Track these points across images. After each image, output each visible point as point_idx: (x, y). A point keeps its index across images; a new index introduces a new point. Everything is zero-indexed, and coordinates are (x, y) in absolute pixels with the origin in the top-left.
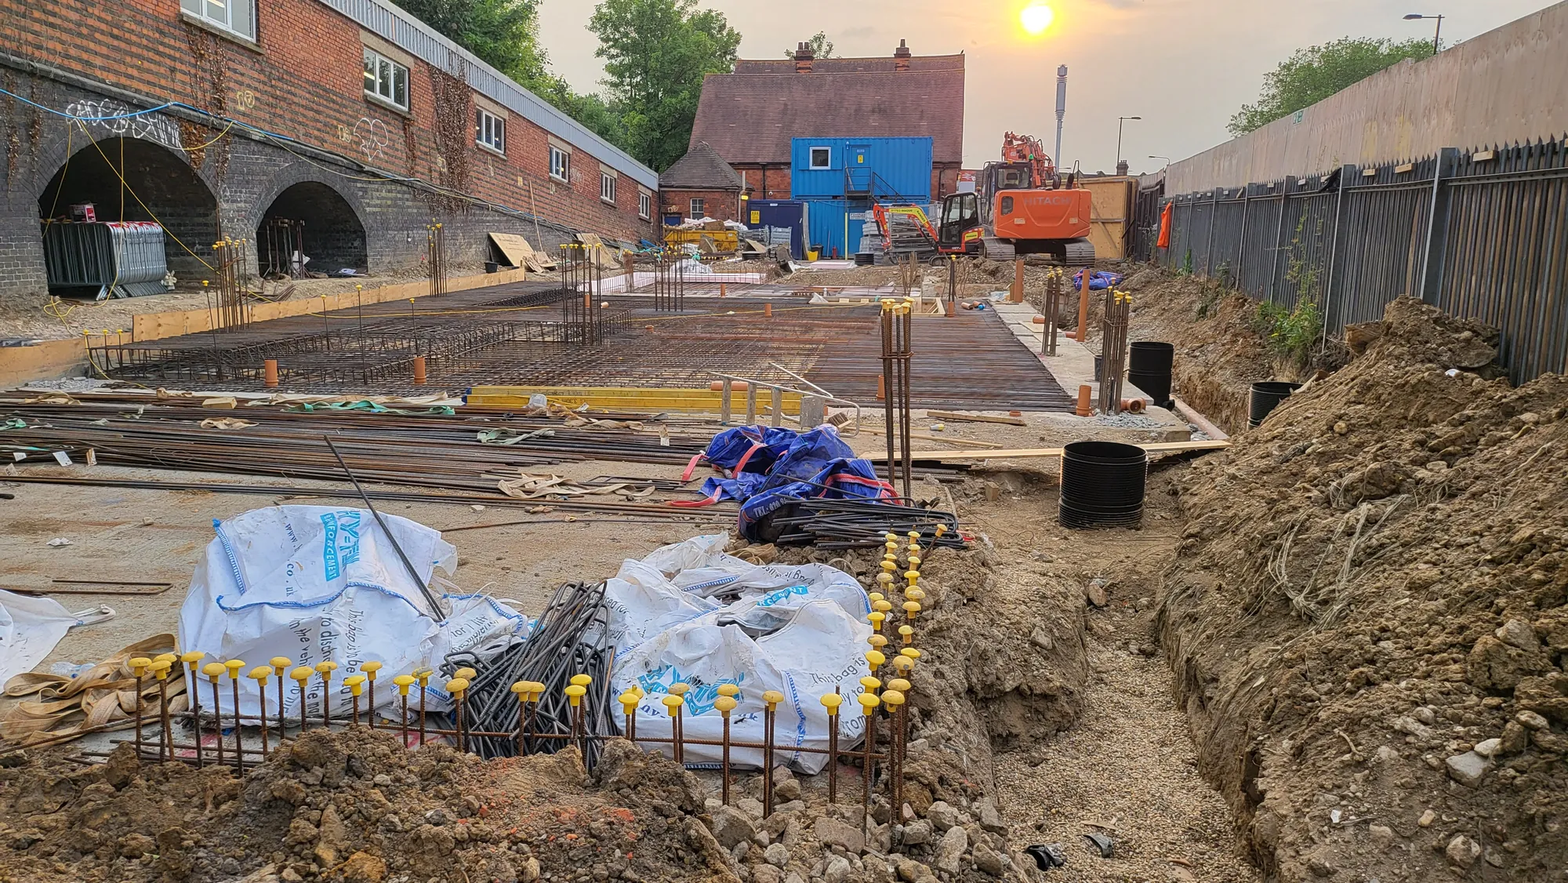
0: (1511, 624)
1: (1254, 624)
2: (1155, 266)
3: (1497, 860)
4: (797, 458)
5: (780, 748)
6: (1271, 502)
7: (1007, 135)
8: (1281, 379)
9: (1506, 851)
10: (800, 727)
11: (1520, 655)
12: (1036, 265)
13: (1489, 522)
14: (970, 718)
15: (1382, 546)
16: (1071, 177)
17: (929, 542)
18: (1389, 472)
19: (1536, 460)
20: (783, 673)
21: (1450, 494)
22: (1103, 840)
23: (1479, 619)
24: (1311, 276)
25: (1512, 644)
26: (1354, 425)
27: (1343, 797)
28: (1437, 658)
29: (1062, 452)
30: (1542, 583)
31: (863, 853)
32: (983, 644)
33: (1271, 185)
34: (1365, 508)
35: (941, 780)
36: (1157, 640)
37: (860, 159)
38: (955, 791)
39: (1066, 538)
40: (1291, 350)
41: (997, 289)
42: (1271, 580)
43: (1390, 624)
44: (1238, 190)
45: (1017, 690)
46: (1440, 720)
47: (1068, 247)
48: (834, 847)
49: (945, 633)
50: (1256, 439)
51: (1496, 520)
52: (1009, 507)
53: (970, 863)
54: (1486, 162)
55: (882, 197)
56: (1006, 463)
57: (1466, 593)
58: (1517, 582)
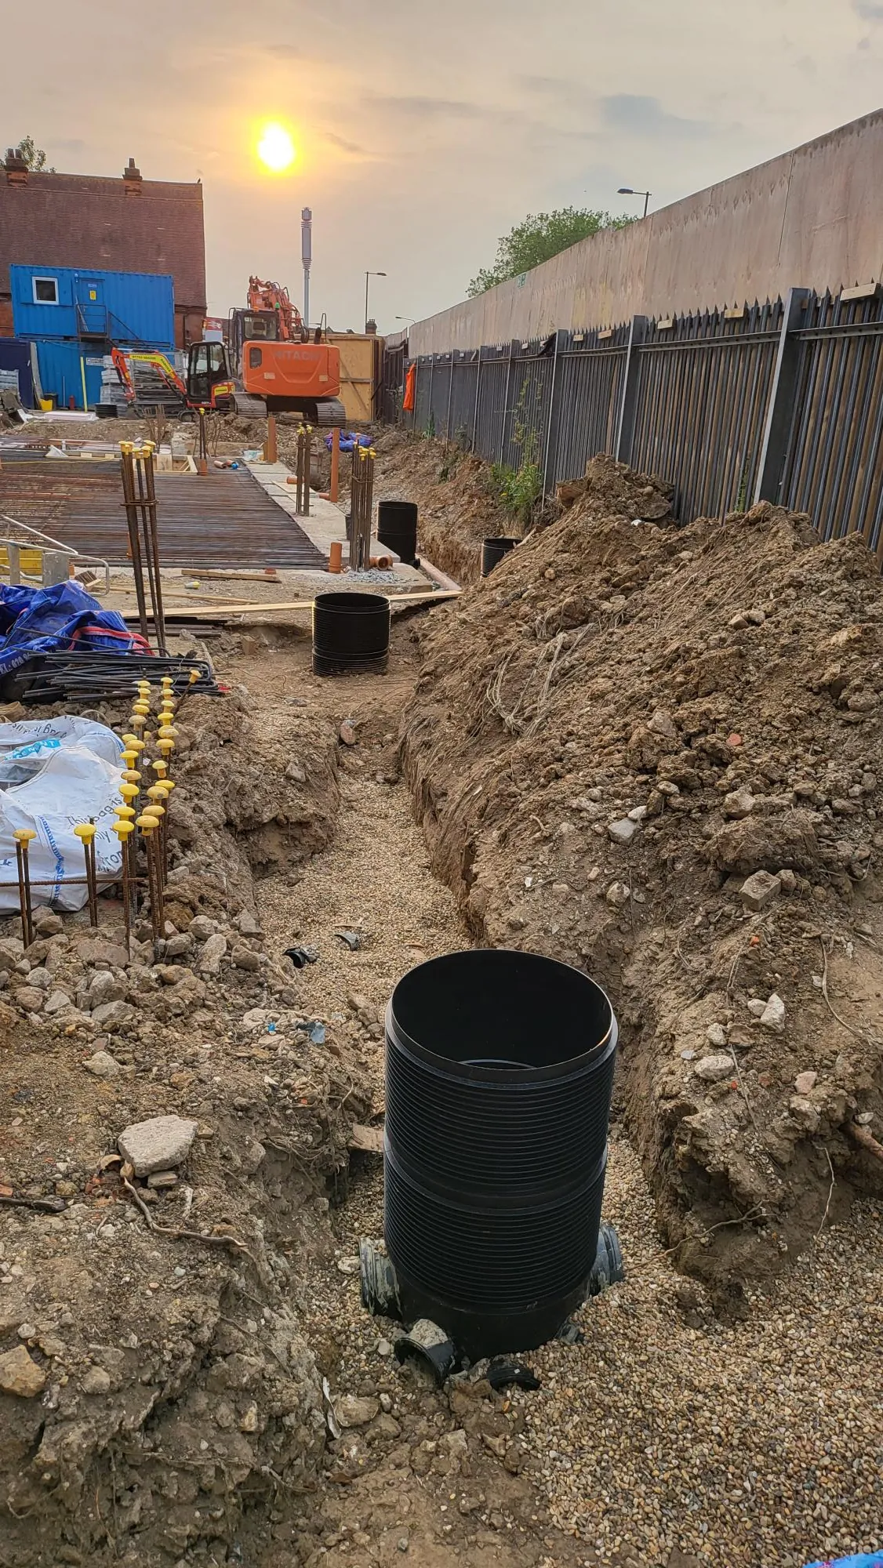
0: (657, 716)
1: (475, 744)
2: (401, 429)
3: (641, 898)
4: (41, 613)
5: (36, 884)
6: (491, 638)
7: (251, 280)
8: (508, 537)
9: (647, 889)
10: (58, 868)
11: (662, 740)
12: (289, 424)
13: (650, 640)
14: (231, 849)
15: (573, 667)
16: (318, 332)
17: (183, 689)
18: (580, 606)
19: (686, 588)
20: (36, 818)
21: (624, 622)
22: (351, 936)
23: (638, 717)
24: (533, 439)
25: (658, 732)
26: (560, 571)
27: (534, 867)
28: (606, 751)
29: (313, 604)
30: (682, 684)
31: (126, 967)
32: (240, 780)
33: (499, 349)
34: (561, 637)
35: (202, 899)
36: (399, 770)
37: (93, 296)
38: (215, 907)
39: (319, 686)
40: (516, 510)
41: (251, 448)
42: (488, 704)
43: (574, 729)
44: (472, 353)
45: (275, 821)
46: (605, 797)
47: (321, 407)
48: (97, 964)
49: (203, 772)
50: (483, 587)
51: (654, 639)
52: (266, 659)
53: (229, 963)
54: (667, 330)
55: (121, 341)
56: (261, 619)
57: (630, 698)
58: (665, 685)
